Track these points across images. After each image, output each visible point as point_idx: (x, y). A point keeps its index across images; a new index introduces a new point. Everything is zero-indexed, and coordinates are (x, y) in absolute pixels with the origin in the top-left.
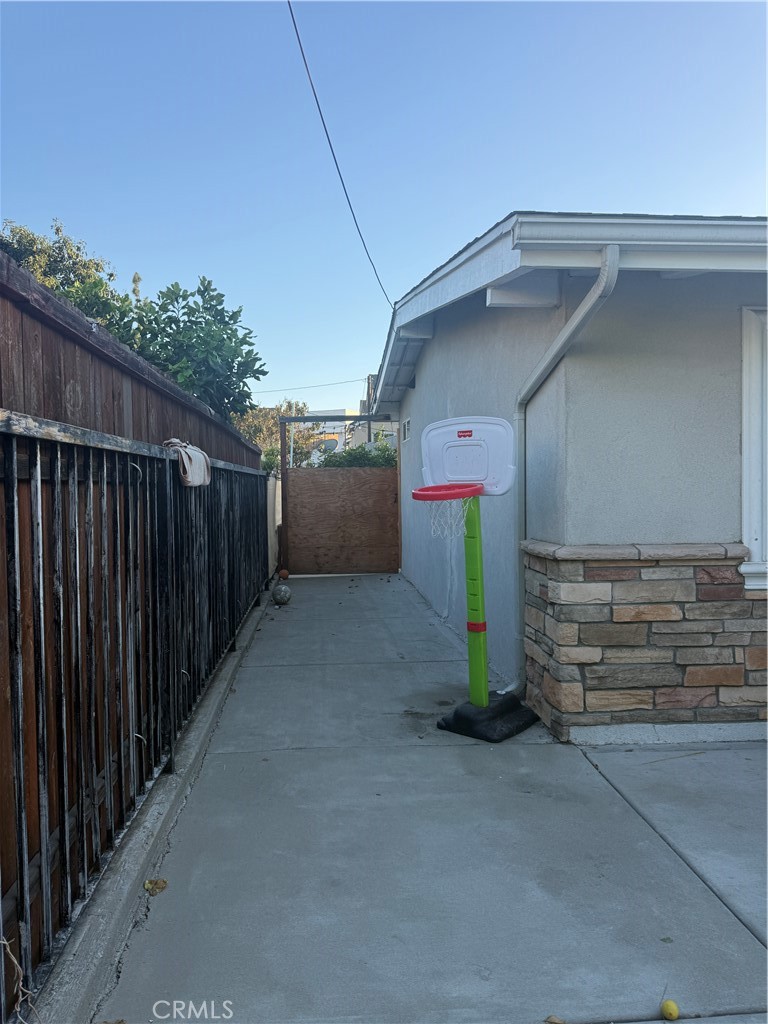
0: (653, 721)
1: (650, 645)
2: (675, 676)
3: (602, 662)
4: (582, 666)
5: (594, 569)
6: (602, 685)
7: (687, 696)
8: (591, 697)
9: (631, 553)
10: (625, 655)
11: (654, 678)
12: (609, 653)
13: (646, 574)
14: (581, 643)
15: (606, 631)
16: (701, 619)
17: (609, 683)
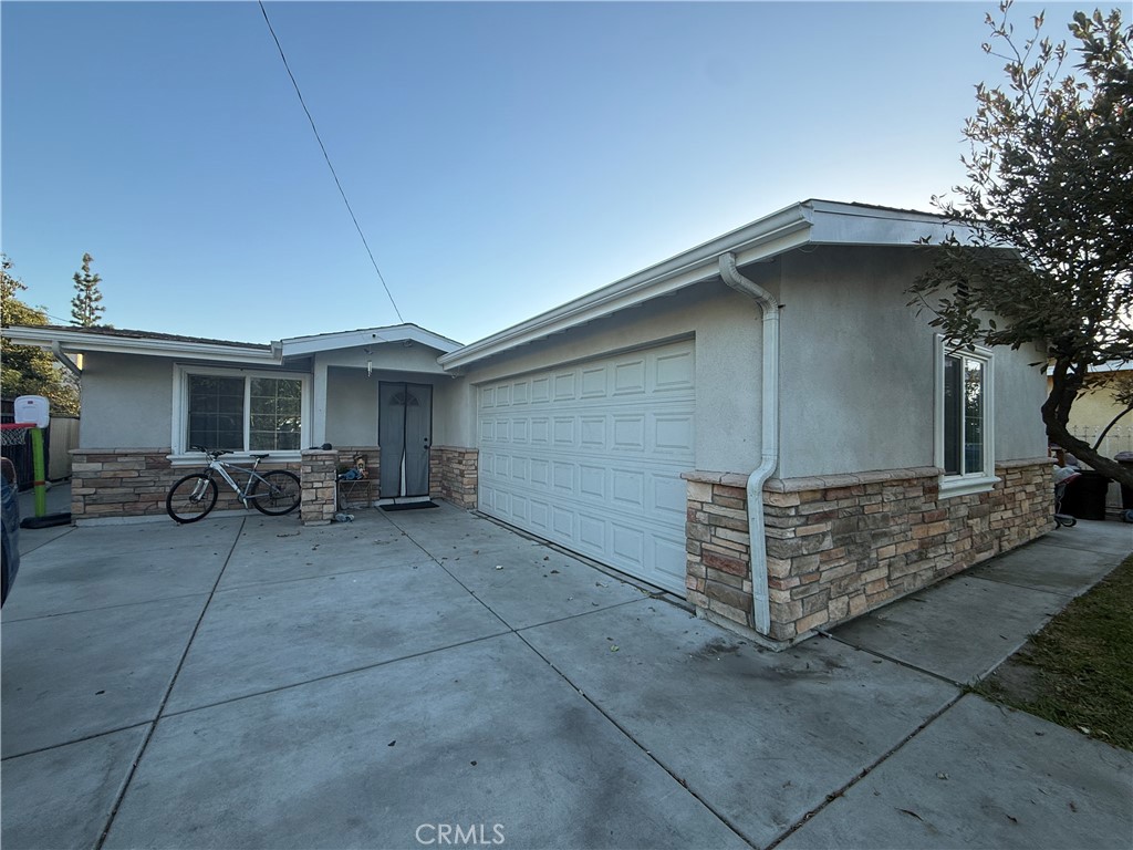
0: (123, 516)
1: (121, 487)
2: (136, 498)
3: (95, 493)
4: (84, 495)
5: (91, 458)
6: (94, 503)
7: (142, 506)
8: (88, 508)
9: (112, 451)
10: (108, 491)
11: (123, 499)
12: (100, 490)
13: (119, 460)
14: (83, 487)
15: (98, 482)
16: (148, 476)
17: (99, 501)
